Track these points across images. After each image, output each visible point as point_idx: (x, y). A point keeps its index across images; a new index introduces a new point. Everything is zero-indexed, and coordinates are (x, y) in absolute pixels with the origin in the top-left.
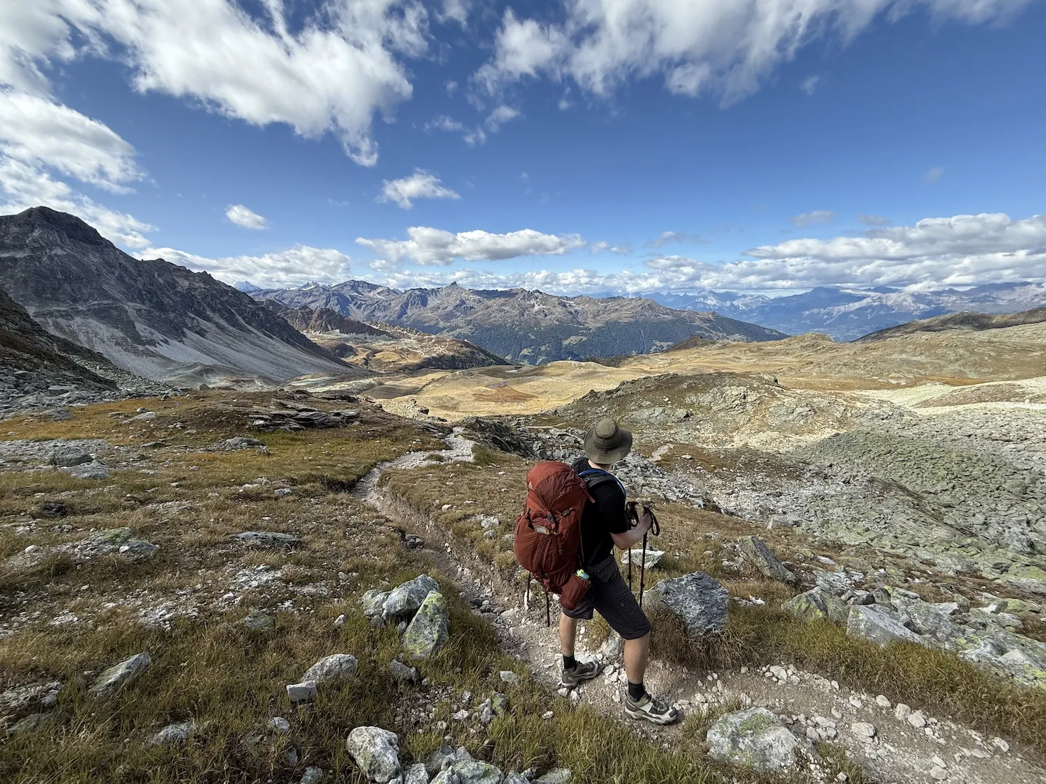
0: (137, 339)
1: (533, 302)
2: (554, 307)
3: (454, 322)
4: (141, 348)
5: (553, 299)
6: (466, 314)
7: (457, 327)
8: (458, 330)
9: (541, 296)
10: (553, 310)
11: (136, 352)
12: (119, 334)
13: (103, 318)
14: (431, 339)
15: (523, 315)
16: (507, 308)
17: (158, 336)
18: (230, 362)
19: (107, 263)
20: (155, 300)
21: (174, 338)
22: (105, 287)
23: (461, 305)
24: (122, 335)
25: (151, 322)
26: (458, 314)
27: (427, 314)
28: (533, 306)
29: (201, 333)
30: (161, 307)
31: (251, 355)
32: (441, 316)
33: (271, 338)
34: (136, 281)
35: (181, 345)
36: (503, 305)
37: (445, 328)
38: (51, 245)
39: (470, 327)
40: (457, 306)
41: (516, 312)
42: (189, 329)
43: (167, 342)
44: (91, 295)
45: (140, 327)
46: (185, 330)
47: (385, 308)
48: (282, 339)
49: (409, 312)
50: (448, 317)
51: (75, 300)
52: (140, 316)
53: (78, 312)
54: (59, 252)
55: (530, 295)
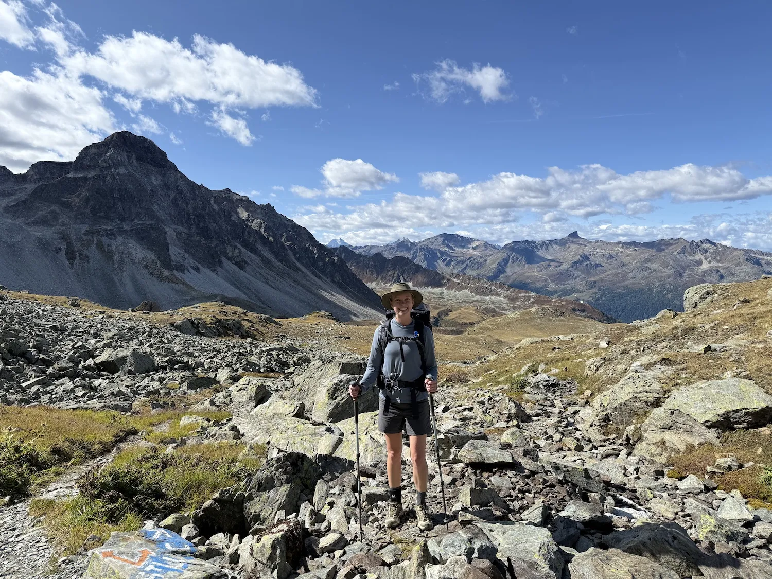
0: (167, 263)
1: (699, 256)
2: (738, 264)
3: (570, 283)
4: (166, 273)
5: (735, 253)
6: (589, 274)
7: (574, 290)
8: (575, 295)
9: (712, 248)
10: (736, 269)
11: (160, 278)
12: (151, 256)
13: (142, 239)
14: (529, 298)
15: (681, 275)
16: (654, 266)
17: (190, 261)
18: (259, 299)
19: (166, 185)
20: (202, 224)
21: (208, 267)
22: (155, 208)
23: (582, 262)
24: (153, 257)
25: (188, 245)
26: (577, 273)
27: (533, 273)
28: (699, 263)
29: (241, 265)
30: (205, 233)
31: (288, 294)
32: (551, 276)
33: (320, 278)
34: (187, 204)
35: (213, 275)
36: (648, 260)
37: (555, 292)
38: (119, 164)
39: (594, 290)
40: (576, 263)
41: (668, 271)
42: (229, 259)
43: (197, 269)
44: (138, 215)
45: (175, 252)
46: (223, 259)
47: (480, 265)
48: (333, 281)
49: (509, 270)
50: (561, 277)
51: (123, 219)
52: (179, 239)
53: (122, 232)
54: (122, 170)
55: (694, 246)
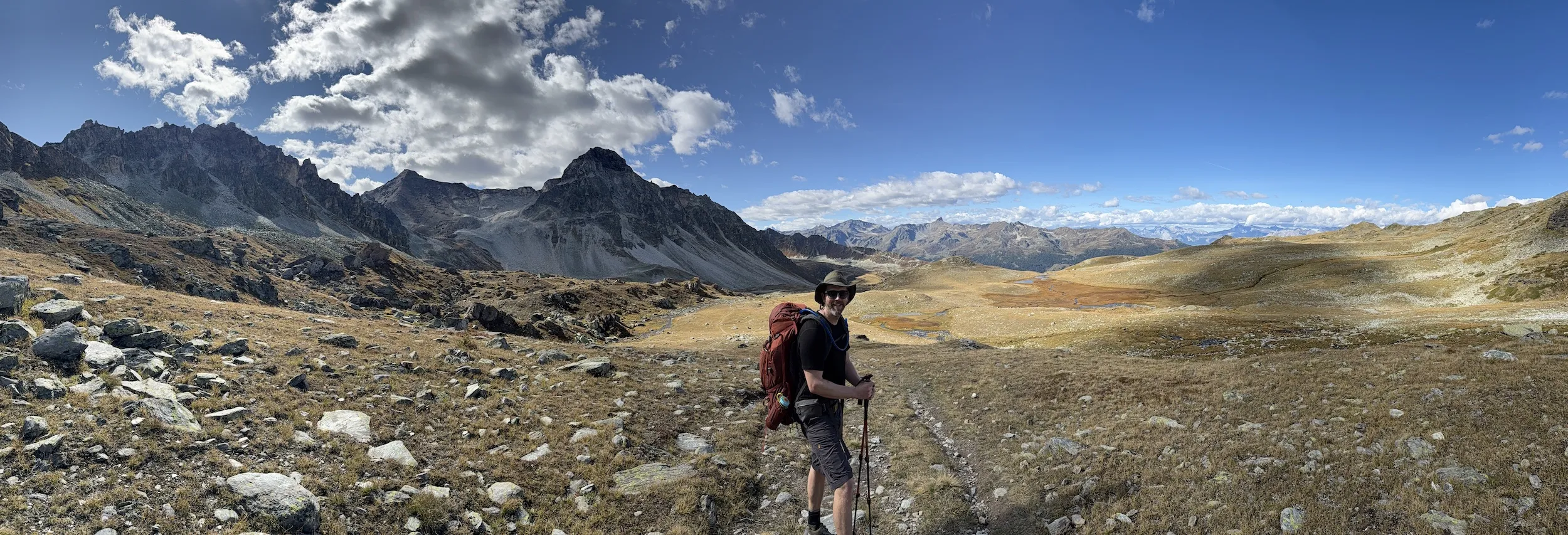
0: (619, 242)
1: (1015, 233)
2: (1036, 237)
3: (939, 254)
4: (618, 249)
5: (1035, 230)
6: (951, 245)
9: (1022, 228)
10: (1035, 240)
11: (613, 253)
12: (609, 236)
13: (603, 225)
15: (1006, 244)
16: (990, 239)
17: (637, 240)
19: (624, 184)
20: (649, 212)
21: (652, 244)
22: (614, 201)
23: (946, 238)
24: (610, 238)
25: (637, 228)
26: (944, 246)
27: (914, 246)
28: (1015, 237)
29: (679, 242)
30: (652, 218)
32: (927, 249)
33: (745, 251)
34: (639, 196)
35: (655, 249)
36: (986, 236)
37: (930, 260)
40: (942, 239)
41: (999, 243)
42: (669, 237)
43: (642, 246)
44: (601, 207)
45: (626, 233)
46: (665, 238)
47: (878, 242)
49: (898, 245)
50: (934, 249)
51: (591, 211)
52: (630, 223)
53: (589, 220)
55: (1012, 226)
